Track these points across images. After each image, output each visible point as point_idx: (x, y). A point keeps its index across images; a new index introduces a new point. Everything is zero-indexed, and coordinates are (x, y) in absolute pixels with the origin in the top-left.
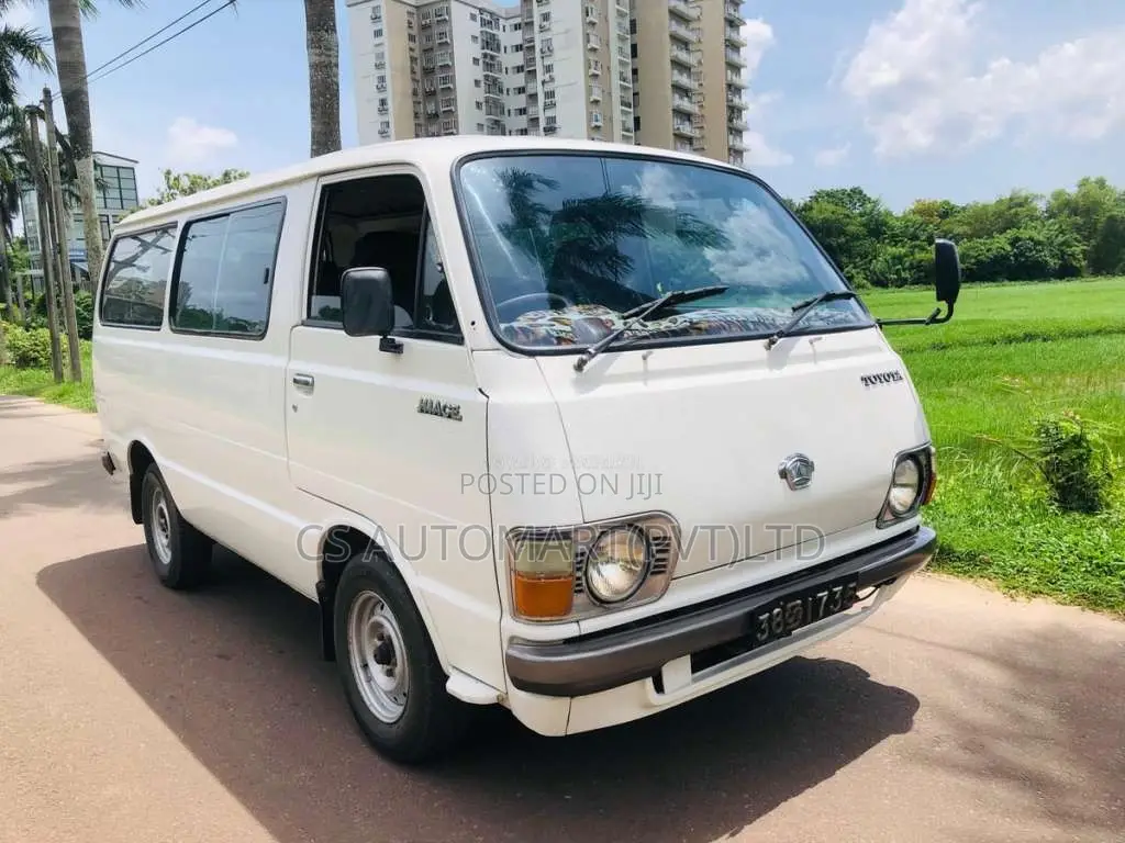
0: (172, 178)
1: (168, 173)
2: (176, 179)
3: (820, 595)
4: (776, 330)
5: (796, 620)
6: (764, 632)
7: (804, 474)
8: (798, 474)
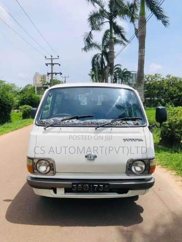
3: (95, 185)
4: (97, 126)
5: (87, 189)
6: (74, 189)
7: (92, 158)
8: (90, 158)
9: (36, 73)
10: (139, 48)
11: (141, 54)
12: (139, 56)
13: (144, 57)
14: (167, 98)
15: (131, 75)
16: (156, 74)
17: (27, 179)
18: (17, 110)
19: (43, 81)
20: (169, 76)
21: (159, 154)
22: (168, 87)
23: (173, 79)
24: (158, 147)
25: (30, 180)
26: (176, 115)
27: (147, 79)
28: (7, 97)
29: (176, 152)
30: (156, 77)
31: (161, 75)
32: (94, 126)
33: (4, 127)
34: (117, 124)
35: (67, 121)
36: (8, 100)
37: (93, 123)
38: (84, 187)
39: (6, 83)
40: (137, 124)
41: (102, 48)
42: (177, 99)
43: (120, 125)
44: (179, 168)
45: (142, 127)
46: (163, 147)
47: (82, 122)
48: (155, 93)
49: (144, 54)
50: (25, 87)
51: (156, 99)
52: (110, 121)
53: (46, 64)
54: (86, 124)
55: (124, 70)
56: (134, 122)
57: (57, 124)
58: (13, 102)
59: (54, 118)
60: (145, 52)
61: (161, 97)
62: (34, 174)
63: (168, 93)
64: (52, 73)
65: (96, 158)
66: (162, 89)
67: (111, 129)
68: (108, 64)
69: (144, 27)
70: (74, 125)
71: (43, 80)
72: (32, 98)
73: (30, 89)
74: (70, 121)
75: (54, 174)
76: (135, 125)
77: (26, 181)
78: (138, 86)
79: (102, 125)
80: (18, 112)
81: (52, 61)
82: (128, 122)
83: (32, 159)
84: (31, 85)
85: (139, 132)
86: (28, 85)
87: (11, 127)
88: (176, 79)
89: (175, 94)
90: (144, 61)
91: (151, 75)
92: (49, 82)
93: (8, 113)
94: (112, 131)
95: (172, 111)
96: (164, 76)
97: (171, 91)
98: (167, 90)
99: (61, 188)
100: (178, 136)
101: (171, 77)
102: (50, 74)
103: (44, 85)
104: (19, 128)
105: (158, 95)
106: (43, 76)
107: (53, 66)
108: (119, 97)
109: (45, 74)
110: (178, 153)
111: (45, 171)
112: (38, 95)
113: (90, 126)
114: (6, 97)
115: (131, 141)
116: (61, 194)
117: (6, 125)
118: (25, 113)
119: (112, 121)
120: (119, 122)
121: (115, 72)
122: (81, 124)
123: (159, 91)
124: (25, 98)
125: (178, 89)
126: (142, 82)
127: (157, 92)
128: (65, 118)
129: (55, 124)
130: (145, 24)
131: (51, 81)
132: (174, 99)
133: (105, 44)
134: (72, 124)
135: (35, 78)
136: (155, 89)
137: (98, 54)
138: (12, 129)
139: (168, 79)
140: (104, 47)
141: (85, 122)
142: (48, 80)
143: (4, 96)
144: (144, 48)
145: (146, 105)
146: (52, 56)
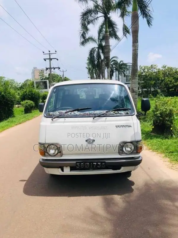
0: (141, 67)
1: (140, 66)
2: (142, 67)
3: (94, 163)
4: (94, 116)
5: (88, 166)
6: (78, 166)
7: (91, 142)
8: (90, 141)
9: (34, 68)
10: (133, 43)
11: (135, 48)
12: (133, 50)
13: (137, 51)
14: (163, 89)
15: (128, 67)
16: (152, 65)
17: (40, 161)
18: (18, 105)
19: (42, 76)
20: (164, 67)
21: (151, 140)
22: (164, 78)
23: (169, 69)
24: (151, 134)
25: (42, 161)
26: (166, 105)
27: (144, 71)
28: (10, 93)
29: (166, 138)
30: (152, 68)
31: (157, 66)
32: (92, 116)
33: (8, 122)
34: (110, 114)
35: (69, 113)
36: (11, 95)
37: (91, 114)
38: (85, 165)
39: (6, 79)
40: (127, 113)
41: (99, 42)
42: (173, 89)
43: (113, 115)
44: (167, 151)
45: (131, 116)
46: (155, 134)
47: (82, 113)
48: (152, 84)
49: (138, 48)
50: (25, 82)
51: (152, 89)
52: (105, 112)
53: (44, 59)
54: (85, 115)
55: (120, 62)
56: (125, 112)
57: (62, 116)
58: (15, 98)
59: (59, 111)
60: (138, 47)
61: (157, 87)
62: (45, 157)
63: (164, 83)
64: (50, 68)
65: (94, 142)
66: (158, 79)
67: (106, 118)
68: (104, 57)
69: (137, 22)
70: (76, 116)
71: (41, 74)
72: (33, 94)
73: (29, 84)
74: (73, 113)
75: (61, 156)
76: (126, 114)
77: (38, 162)
78: (133, 78)
79: (98, 115)
80: (19, 107)
81: (50, 56)
82: (120, 112)
83: (43, 144)
84: (30, 80)
85: (128, 120)
86: (27, 80)
87: (15, 122)
88: (171, 69)
89: (171, 84)
90: (137, 54)
91: (147, 66)
92: (48, 76)
93: (11, 109)
94: (107, 120)
95: (163, 102)
96: (160, 67)
97: (167, 81)
98: (163, 80)
99: (67, 166)
100: (168, 124)
101: (167, 68)
102: (49, 69)
103: (42, 79)
104: (23, 122)
105: (155, 85)
106: (41, 71)
107: (51, 61)
108: (113, 92)
109: (43, 69)
110: (168, 139)
111: (54, 153)
112: (38, 90)
113: (89, 116)
114: (8, 93)
115: (122, 127)
116: (67, 171)
117: (10, 119)
118: (27, 108)
119: (106, 112)
120: (112, 113)
121: (112, 65)
122: (81, 115)
123: (155, 82)
124: (25, 94)
125: (173, 78)
126: (136, 75)
127: (153, 82)
128: (68, 110)
129: (60, 116)
130: (137, 20)
131: (49, 75)
132: (170, 89)
133: (101, 38)
134: (74, 115)
135: (33, 72)
136: (151, 80)
137: (94, 48)
138: (16, 124)
139: (164, 69)
140: (100, 40)
141: (84, 114)
142: (46, 74)
143: (7, 92)
144: (137, 42)
145: (143, 96)
146: (49, 51)
